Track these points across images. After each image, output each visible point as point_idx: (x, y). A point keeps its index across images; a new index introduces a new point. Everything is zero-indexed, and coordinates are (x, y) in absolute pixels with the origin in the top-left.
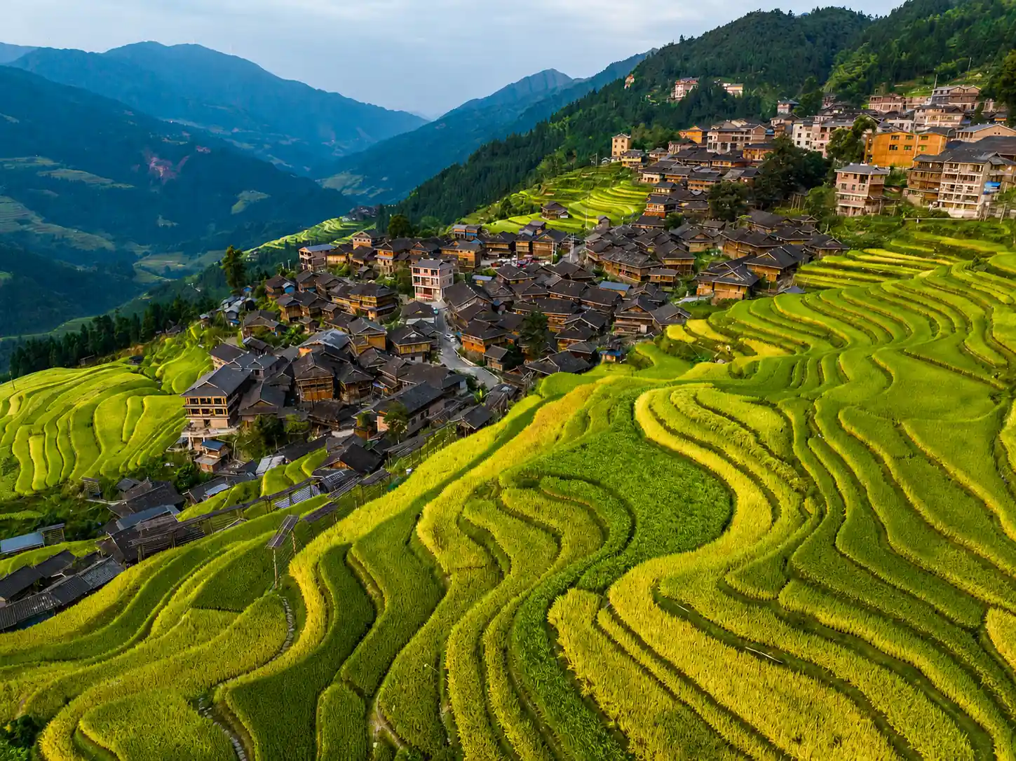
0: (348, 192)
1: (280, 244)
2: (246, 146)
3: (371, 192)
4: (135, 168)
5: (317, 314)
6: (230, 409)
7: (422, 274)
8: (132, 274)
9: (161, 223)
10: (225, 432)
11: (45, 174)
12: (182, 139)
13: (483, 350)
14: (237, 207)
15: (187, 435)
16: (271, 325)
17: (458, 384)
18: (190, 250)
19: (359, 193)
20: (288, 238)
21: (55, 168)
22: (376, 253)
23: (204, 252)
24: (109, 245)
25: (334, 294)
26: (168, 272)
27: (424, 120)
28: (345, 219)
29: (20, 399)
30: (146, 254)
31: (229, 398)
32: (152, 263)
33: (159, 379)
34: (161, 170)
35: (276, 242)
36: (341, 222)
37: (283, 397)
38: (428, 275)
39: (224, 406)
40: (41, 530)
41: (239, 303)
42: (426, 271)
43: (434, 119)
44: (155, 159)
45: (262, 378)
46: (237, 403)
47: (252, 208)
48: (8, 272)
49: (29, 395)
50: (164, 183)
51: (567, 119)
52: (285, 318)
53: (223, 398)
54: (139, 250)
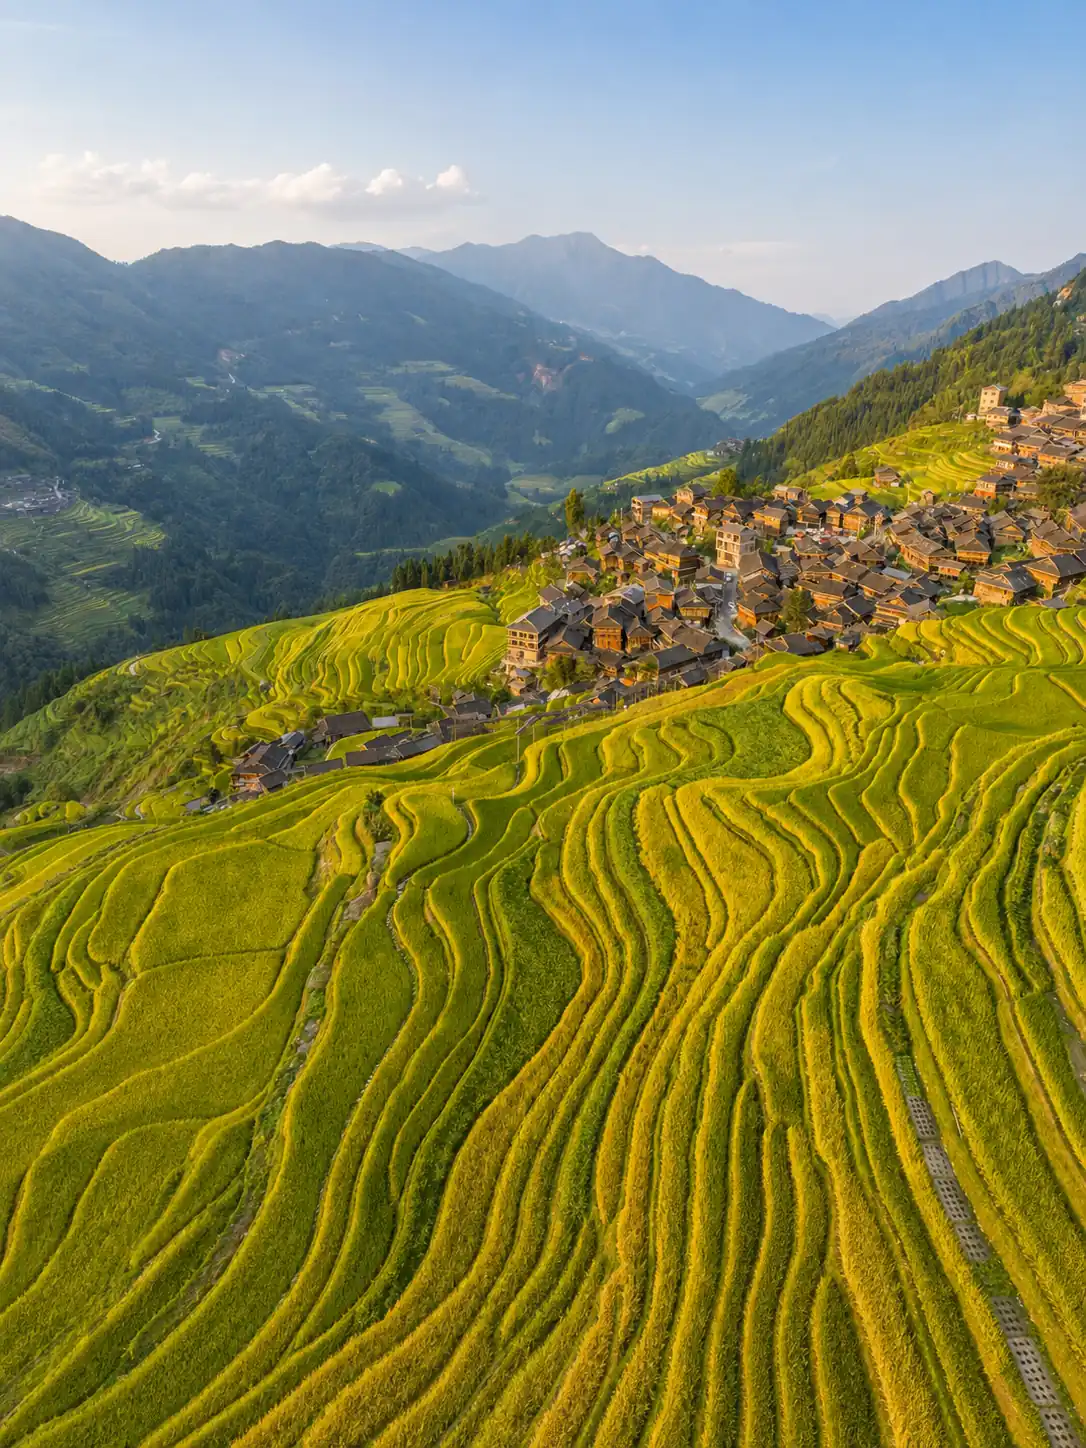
0: (726, 416)
1: (640, 478)
2: (630, 354)
3: (753, 416)
4: (521, 376)
5: (630, 565)
6: (539, 645)
7: (725, 539)
8: (505, 495)
9: (537, 440)
10: (534, 664)
11: (440, 380)
12: (568, 345)
13: (754, 622)
14: (612, 426)
15: (507, 662)
16: (591, 573)
17: (720, 652)
18: (561, 473)
19: (741, 417)
20: (650, 471)
21: (451, 373)
22: (693, 510)
23: (574, 476)
24: (487, 461)
25: (648, 550)
26: (537, 495)
27: (830, 327)
28: (710, 453)
29: (396, 612)
30: (520, 473)
31: (540, 636)
32: (525, 483)
33: (499, 611)
34: (544, 381)
35: (638, 474)
36: (705, 456)
37: (581, 640)
38: (730, 541)
39: (535, 642)
40: (398, 716)
41: (573, 547)
42: (729, 536)
43: (841, 326)
44: (539, 368)
45: (570, 621)
46: (546, 640)
47: (626, 428)
48: (400, 483)
49: (404, 610)
50: (545, 393)
51: (970, 347)
52: (604, 566)
53: (536, 634)
54: (513, 467)
